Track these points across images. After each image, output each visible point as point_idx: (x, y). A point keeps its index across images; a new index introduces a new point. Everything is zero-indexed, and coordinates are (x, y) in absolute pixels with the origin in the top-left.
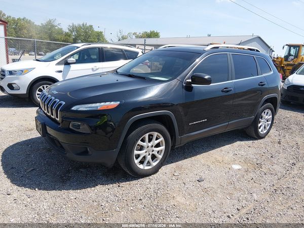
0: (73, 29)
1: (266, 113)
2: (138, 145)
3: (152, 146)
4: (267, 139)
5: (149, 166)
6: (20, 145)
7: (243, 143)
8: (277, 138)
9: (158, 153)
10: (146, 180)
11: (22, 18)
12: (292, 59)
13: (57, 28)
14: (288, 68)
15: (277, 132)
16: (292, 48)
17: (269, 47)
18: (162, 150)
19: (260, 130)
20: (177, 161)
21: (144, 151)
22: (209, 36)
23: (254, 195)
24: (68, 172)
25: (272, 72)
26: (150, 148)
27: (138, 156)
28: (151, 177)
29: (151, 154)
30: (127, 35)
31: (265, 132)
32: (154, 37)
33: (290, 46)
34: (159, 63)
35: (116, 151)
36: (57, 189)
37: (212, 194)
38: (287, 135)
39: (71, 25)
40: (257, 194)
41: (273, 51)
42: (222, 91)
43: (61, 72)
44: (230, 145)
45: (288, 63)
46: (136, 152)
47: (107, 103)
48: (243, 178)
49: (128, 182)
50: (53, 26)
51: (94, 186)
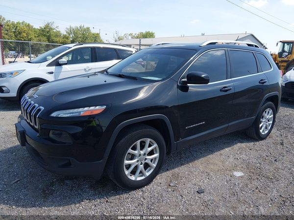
0: (71, 31)
1: (267, 113)
2: (129, 154)
3: (145, 154)
4: (268, 140)
5: (142, 176)
6: (4, 153)
7: (244, 145)
8: (279, 139)
9: (151, 161)
10: (138, 193)
11: (21, 22)
12: (286, 56)
13: (55, 30)
14: (282, 64)
15: (278, 132)
16: (286, 44)
17: (262, 45)
18: (155, 158)
19: (261, 131)
20: (173, 168)
21: (136, 160)
22: (203, 35)
23: (261, 208)
24: (52, 184)
25: (272, 69)
26: (142, 156)
27: (128, 167)
28: (144, 189)
29: (143, 163)
30: (123, 36)
31: (266, 132)
32: (149, 37)
33: (284, 43)
34: (154, 62)
35: (103, 162)
36: (38, 206)
37: (213, 209)
38: (289, 135)
39: (69, 28)
40: (264, 207)
41: (266, 48)
42: (221, 90)
43: (52, 73)
44: (229, 148)
45: (282, 59)
46: (127, 162)
47: (92, 108)
48: (247, 187)
49: (118, 196)
50: (51, 29)
51: (79, 202)
